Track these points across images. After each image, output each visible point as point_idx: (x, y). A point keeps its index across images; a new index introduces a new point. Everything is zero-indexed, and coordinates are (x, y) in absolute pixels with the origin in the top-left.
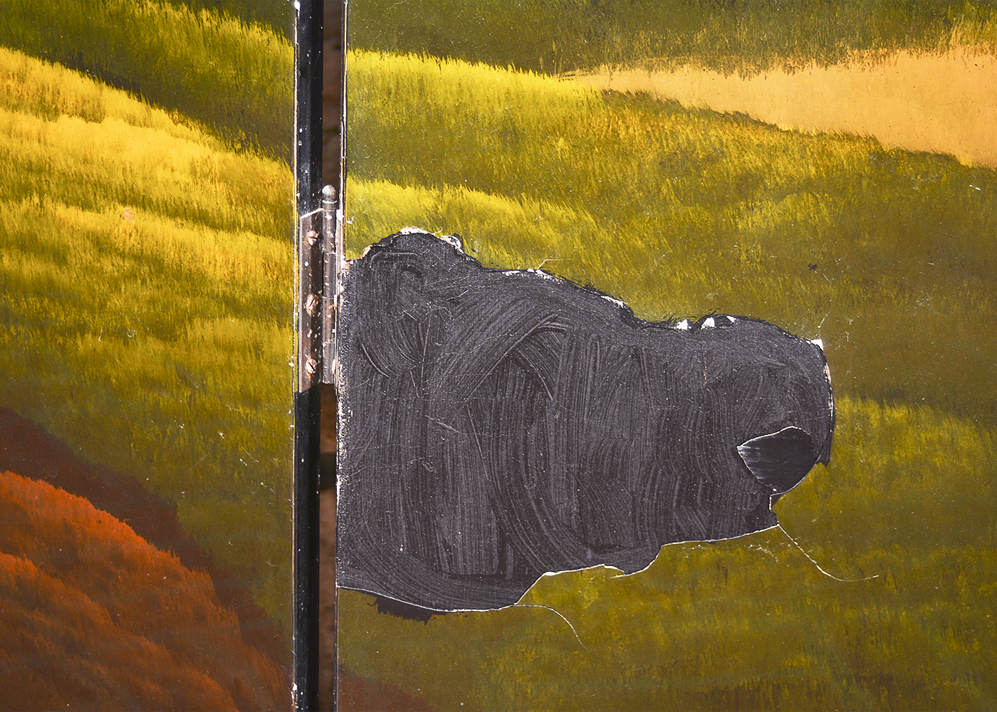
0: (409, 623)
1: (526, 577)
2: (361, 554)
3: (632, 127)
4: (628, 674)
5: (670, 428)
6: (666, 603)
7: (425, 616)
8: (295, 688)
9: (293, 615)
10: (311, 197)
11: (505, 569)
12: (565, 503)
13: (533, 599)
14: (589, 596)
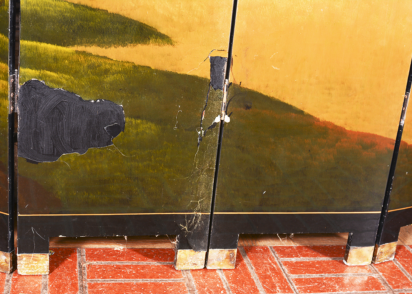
0: (33, 164)
1: (59, 155)
2: (23, 149)
3: (82, 59)
4: (81, 176)
5: (90, 124)
6: (89, 161)
7: (37, 163)
8: (9, 178)
9: (8, 162)
10: (12, 72)
11: (54, 153)
12: (68, 139)
13: (60, 159)
14: (73, 159)
